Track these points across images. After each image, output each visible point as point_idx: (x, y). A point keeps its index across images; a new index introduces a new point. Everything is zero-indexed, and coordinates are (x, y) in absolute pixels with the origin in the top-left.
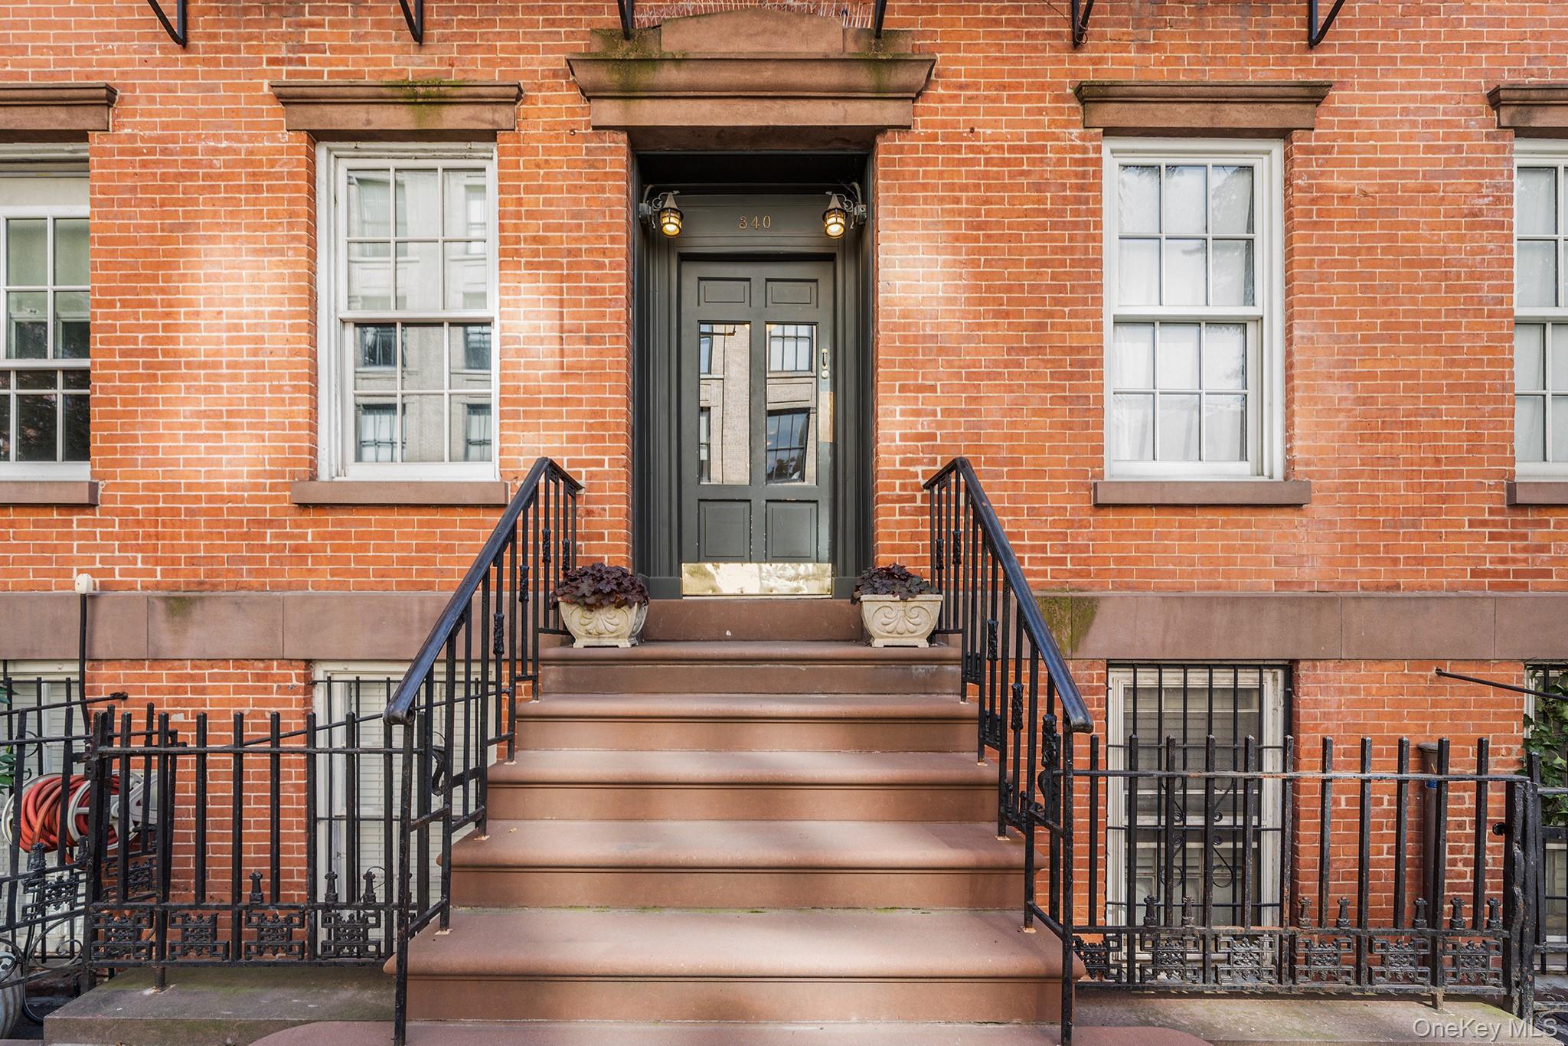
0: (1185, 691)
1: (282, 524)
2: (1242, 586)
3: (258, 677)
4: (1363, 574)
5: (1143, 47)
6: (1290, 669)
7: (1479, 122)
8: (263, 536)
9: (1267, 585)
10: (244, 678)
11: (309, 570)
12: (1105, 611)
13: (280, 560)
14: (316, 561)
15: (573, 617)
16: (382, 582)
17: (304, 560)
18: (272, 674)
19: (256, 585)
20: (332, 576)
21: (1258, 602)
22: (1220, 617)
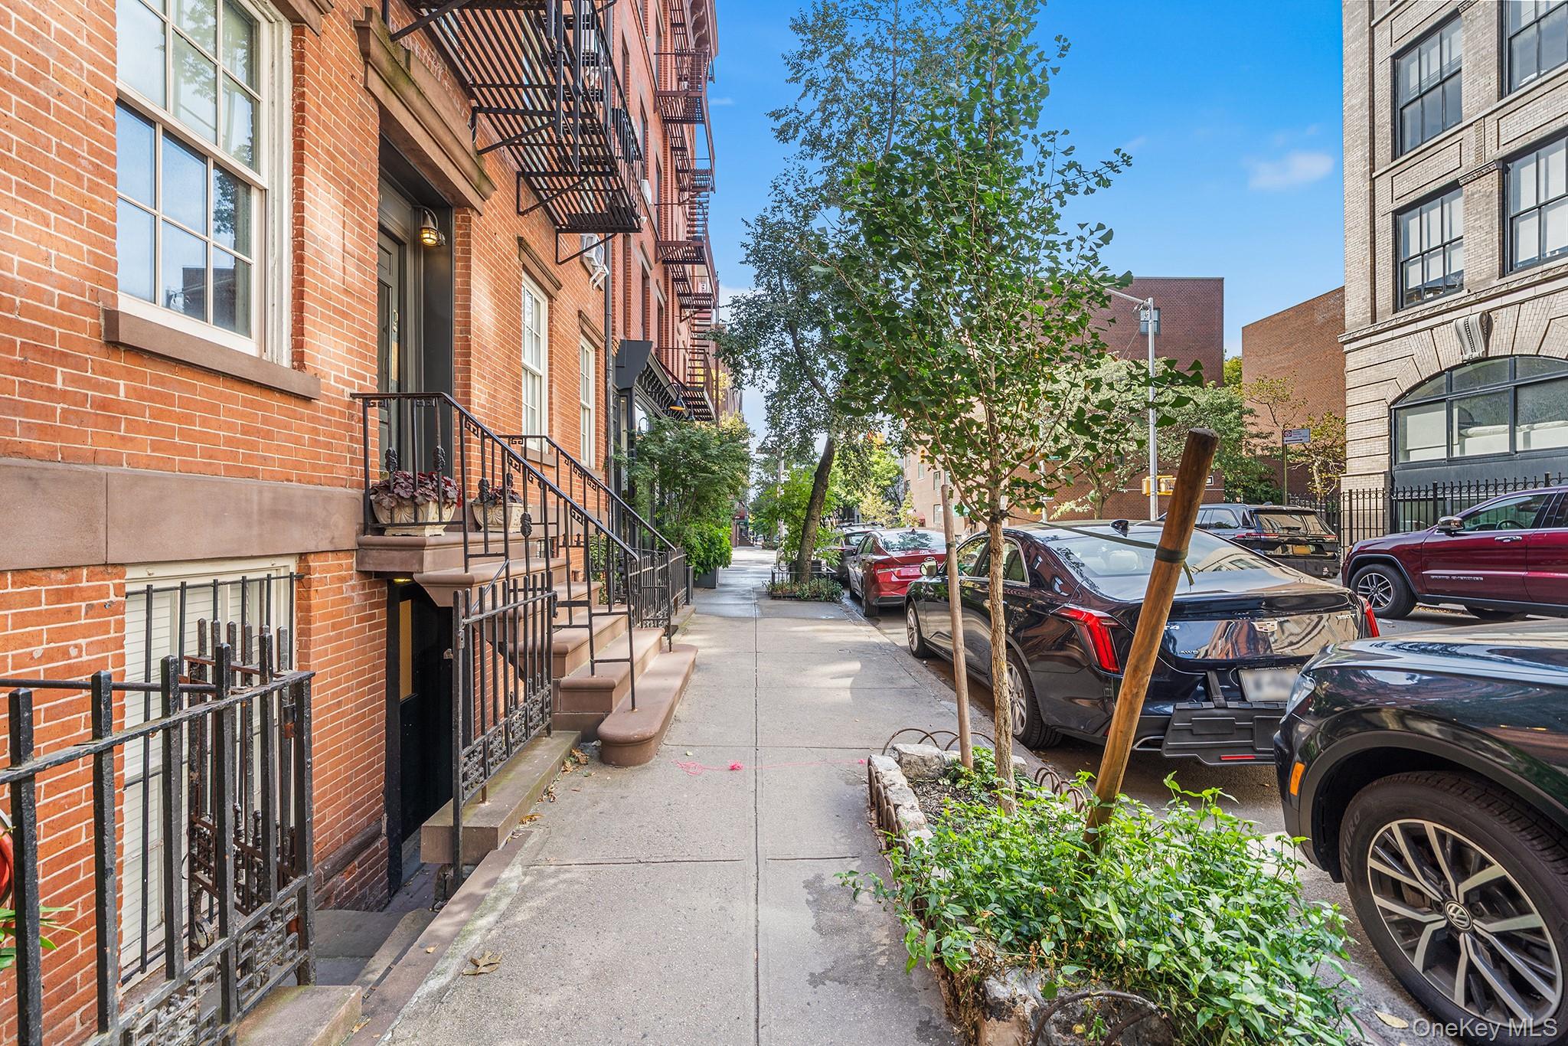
1: (80, 364)
3: (59, 596)
5: (529, 230)
7: (577, 321)
8: (51, 376)
10: (35, 599)
11: (123, 438)
13: (80, 418)
14: (132, 426)
16: (210, 464)
17: (114, 423)
18: (80, 589)
19: (39, 451)
20: (153, 451)
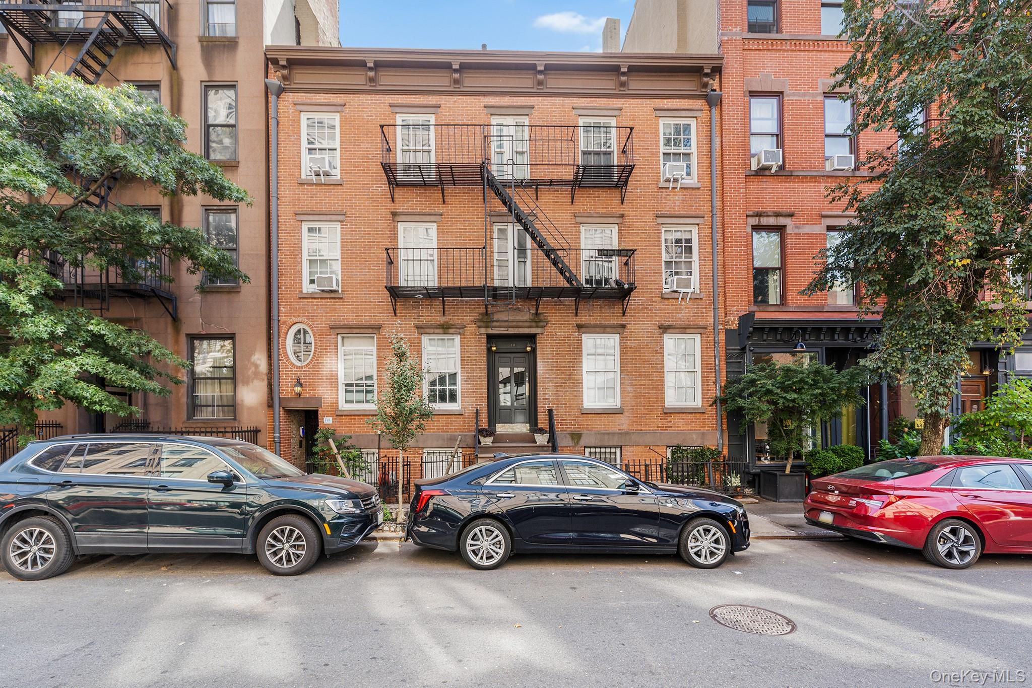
0: (596, 453)
2: (611, 430)
3: (413, 451)
4: (635, 427)
5: (590, 316)
6: (621, 447)
7: (657, 332)
9: (616, 430)
10: (411, 451)
12: (583, 435)
15: (482, 439)
16: (438, 431)
18: (416, 451)
21: (613, 434)
22: (606, 437)
